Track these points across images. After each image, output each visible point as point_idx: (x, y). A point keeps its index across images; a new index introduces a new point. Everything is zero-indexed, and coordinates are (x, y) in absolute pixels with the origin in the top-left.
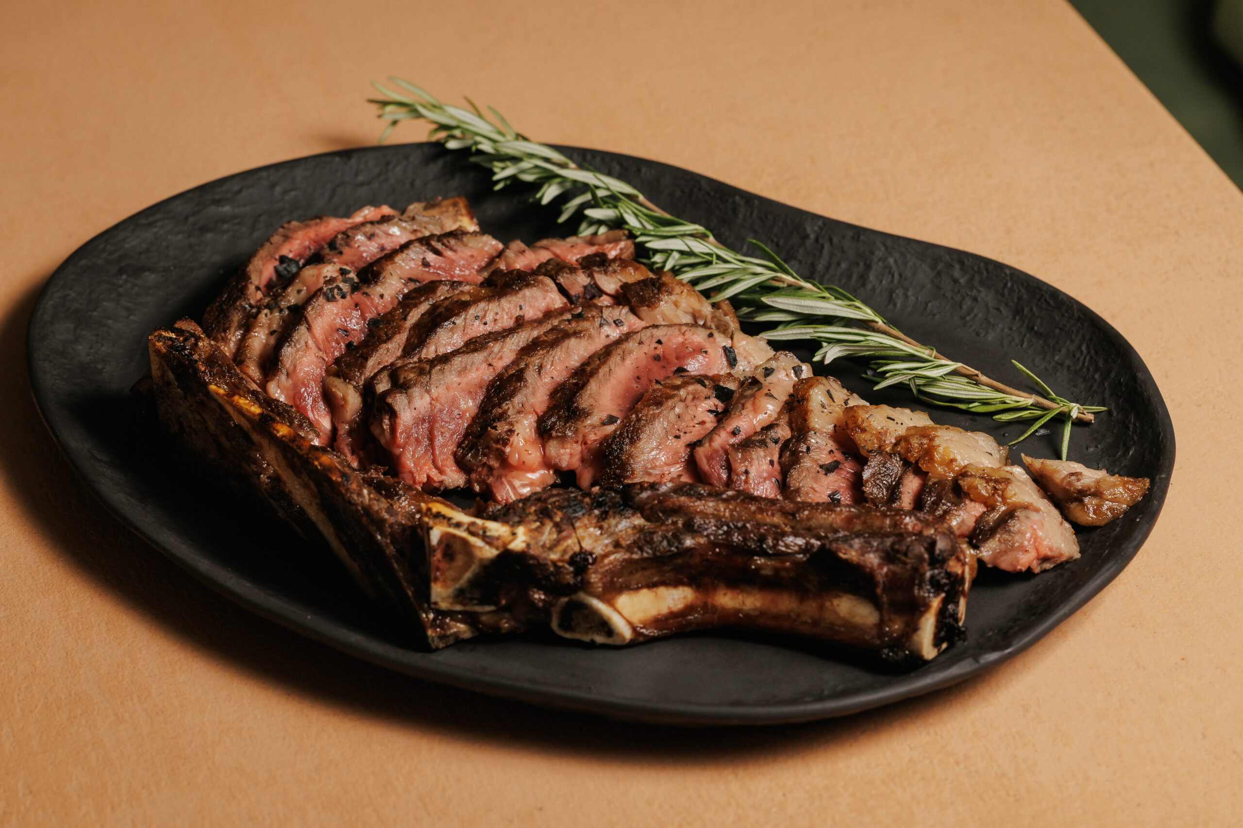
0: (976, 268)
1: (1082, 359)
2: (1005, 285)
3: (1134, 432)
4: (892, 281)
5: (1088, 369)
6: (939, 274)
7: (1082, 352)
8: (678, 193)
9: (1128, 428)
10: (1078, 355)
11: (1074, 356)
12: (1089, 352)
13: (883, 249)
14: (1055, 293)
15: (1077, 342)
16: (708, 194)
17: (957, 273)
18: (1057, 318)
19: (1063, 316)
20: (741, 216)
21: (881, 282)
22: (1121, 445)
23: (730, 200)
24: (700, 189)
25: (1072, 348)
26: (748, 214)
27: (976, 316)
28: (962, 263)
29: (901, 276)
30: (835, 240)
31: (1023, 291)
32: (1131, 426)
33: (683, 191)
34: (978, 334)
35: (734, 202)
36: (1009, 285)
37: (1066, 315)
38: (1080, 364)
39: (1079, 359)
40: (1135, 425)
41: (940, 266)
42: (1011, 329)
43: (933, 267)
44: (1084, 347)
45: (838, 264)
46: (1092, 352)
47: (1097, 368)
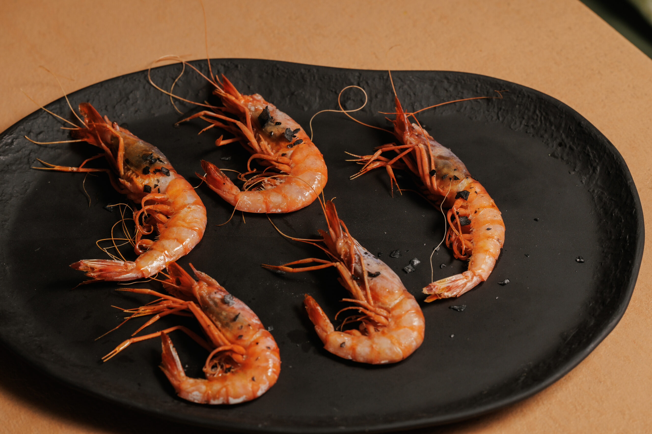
0: (457, 80)
1: (539, 119)
2: (477, 86)
3: (594, 157)
4: (410, 99)
5: (546, 125)
6: (435, 87)
7: (537, 116)
8: (265, 75)
9: (588, 155)
10: (535, 117)
11: (533, 119)
12: (542, 114)
13: (400, 81)
14: (508, 85)
15: (532, 110)
16: (283, 71)
17: (446, 84)
18: (515, 99)
19: (518, 97)
20: (308, 80)
21: (405, 101)
22: (590, 167)
23: (299, 73)
24: (278, 69)
25: (530, 114)
26: (312, 78)
27: (466, 108)
28: (447, 79)
29: (414, 94)
30: (370, 82)
31: (488, 87)
32: (591, 154)
33: (267, 73)
34: (471, 118)
35: (301, 73)
36: (479, 85)
37: (520, 96)
38: (539, 123)
39: (537, 120)
40: (593, 153)
41: (435, 83)
42: (488, 111)
43: (431, 85)
44: (537, 112)
45: (376, 96)
46: (544, 114)
47: (551, 124)
